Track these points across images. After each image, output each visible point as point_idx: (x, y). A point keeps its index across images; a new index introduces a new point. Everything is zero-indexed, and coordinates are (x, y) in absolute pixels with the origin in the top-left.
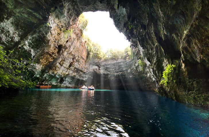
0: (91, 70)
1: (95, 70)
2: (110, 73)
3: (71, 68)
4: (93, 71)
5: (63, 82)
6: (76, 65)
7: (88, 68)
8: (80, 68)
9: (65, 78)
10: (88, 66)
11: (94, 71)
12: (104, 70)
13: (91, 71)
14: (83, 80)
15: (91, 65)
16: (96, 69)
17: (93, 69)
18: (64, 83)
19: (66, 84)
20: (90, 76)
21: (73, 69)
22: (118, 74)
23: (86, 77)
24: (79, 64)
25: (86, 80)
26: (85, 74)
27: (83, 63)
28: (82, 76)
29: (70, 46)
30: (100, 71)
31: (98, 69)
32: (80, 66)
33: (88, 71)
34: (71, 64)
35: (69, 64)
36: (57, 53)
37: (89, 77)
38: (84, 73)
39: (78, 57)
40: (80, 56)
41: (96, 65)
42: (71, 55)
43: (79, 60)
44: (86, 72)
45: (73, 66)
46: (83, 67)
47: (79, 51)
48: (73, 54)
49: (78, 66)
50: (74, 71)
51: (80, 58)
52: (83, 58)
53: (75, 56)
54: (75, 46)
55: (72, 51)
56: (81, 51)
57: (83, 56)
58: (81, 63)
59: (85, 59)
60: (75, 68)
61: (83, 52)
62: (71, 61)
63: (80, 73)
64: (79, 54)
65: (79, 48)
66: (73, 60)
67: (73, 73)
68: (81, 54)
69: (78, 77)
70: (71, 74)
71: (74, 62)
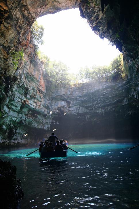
0: (55, 109)
1: (62, 109)
3: (23, 110)
4: (58, 111)
6: (31, 104)
7: (50, 107)
8: (37, 108)
9: (16, 130)
10: (49, 103)
11: (60, 110)
15: (54, 100)
17: (59, 108)
19: (17, 139)
20: (54, 121)
21: (27, 113)
22: (104, 110)
23: (47, 123)
24: (35, 103)
26: (46, 118)
27: (41, 100)
28: (41, 122)
29: (20, 75)
30: (70, 109)
31: (66, 106)
32: (37, 105)
34: (23, 104)
35: (21, 104)
36: (4, 89)
37: (52, 123)
38: (45, 116)
39: (33, 89)
40: (36, 89)
41: (63, 100)
42: (22, 89)
43: (35, 95)
44: (47, 115)
45: (26, 106)
46: (41, 105)
47: (35, 80)
48: (26, 86)
49: (33, 106)
50: (28, 116)
51: (37, 92)
52: (41, 91)
53: (28, 89)
54: (28, 73)
55: (24, 83)
56: (36, 80)
57: (40, 88)
58: (37, 100)
59: (43, 92)
60: (30, 109)
61: (40, 80)
62: (23, 98)
63: (38, 118)
64: (34, 85)
65: (33, 75)
66: (26, 97)
67: (28, 118)
68: (37, 85)
69: (34, 125)
70: (24, 120)
71: (28, 100)
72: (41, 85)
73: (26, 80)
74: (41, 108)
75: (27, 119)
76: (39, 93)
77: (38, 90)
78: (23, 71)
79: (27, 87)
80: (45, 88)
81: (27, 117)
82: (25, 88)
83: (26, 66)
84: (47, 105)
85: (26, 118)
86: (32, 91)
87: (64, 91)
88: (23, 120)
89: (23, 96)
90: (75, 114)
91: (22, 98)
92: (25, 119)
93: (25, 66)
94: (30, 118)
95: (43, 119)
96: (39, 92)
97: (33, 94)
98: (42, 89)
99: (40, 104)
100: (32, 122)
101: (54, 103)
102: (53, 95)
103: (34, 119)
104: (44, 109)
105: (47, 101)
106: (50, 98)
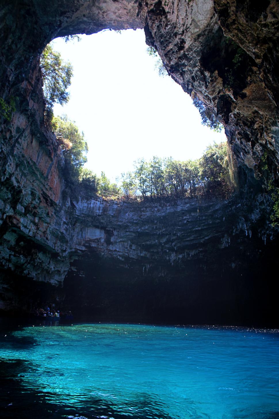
0: (80, 244)
1: (94, 245)
2: (148, 256)
3: (5, 237)
4: (84, 249)
7: (68, 237)
8: (38, 237)
10: (66, 230)
11: (89, 247)
12: (127, 245)
13: (78, 247)
15: (78, 224)
16: (98, 241)
17: (87, 242)
20: (74, 269)
21: (13, 243)
22: (181, 256)
23: (59, 271)
24: (35, 223)
26: (57, 262)
27: (48, 220)
28: (46, 267)
29: (4, 158)
30: (111, 248)
31: (102, 240)
32: (38, 229)
33: (68, 250)
34: (5, 223)
37: (70, 273)
38: (54, 256)
39: (33, 194)
41: (97, 227)
42: (7, 188)
43: (35, 208)
44: (61, 254)
45: (14, 228)
46: (48, 232)
47: (38, 173)
48: (15, 184)
49: (30, 231)
50: (15, 251)
51: (41, 202)
52: (51, 200)
53: (21, 191)
54: (23, 156)
55: (11, 175)
56: (42, 174)
57: (49, 193)
58: (40, 218)
59: (56, 204)
60: (22, 237)
61: (49, 177)
62: (6, 210)
63: (39, 259)
64: (35, 184)
65: (34, 163)
66: (14, 208)
67: (15, 256)
68: (41, 186)
69: (29, 274)
70: (7, 260)
71: (18, 217)
72: (51, 188)
73: (16, 170)
74: (47, 239)
75: (12, 257)
76: (45, 205)
77: (44, 198)
78: (12, 150)
79: (19, 187)
80: (60, 195)
81: (13, 253)
82: (13, 187)
83: (19, 140)
84: (62, 233)
85: (10, 255)
86: (29, 198)
87: (101, 209)
88: (3, 258)
89: (8, 207)
90: (121, 258)
91: (4, 209)
92: (7, 257)
93: (17, 139)
94: (21, 256)
95: (51, 262)
96: (47, 203)
97: (31, 203)
98: (53, 198)
99: (47, 229)
100: (23, 264)
101: (77, 230)
102: (78, 213)
103: (29, 259)
104: (55, 241)
105: (62, 224)
106: (70, 219)
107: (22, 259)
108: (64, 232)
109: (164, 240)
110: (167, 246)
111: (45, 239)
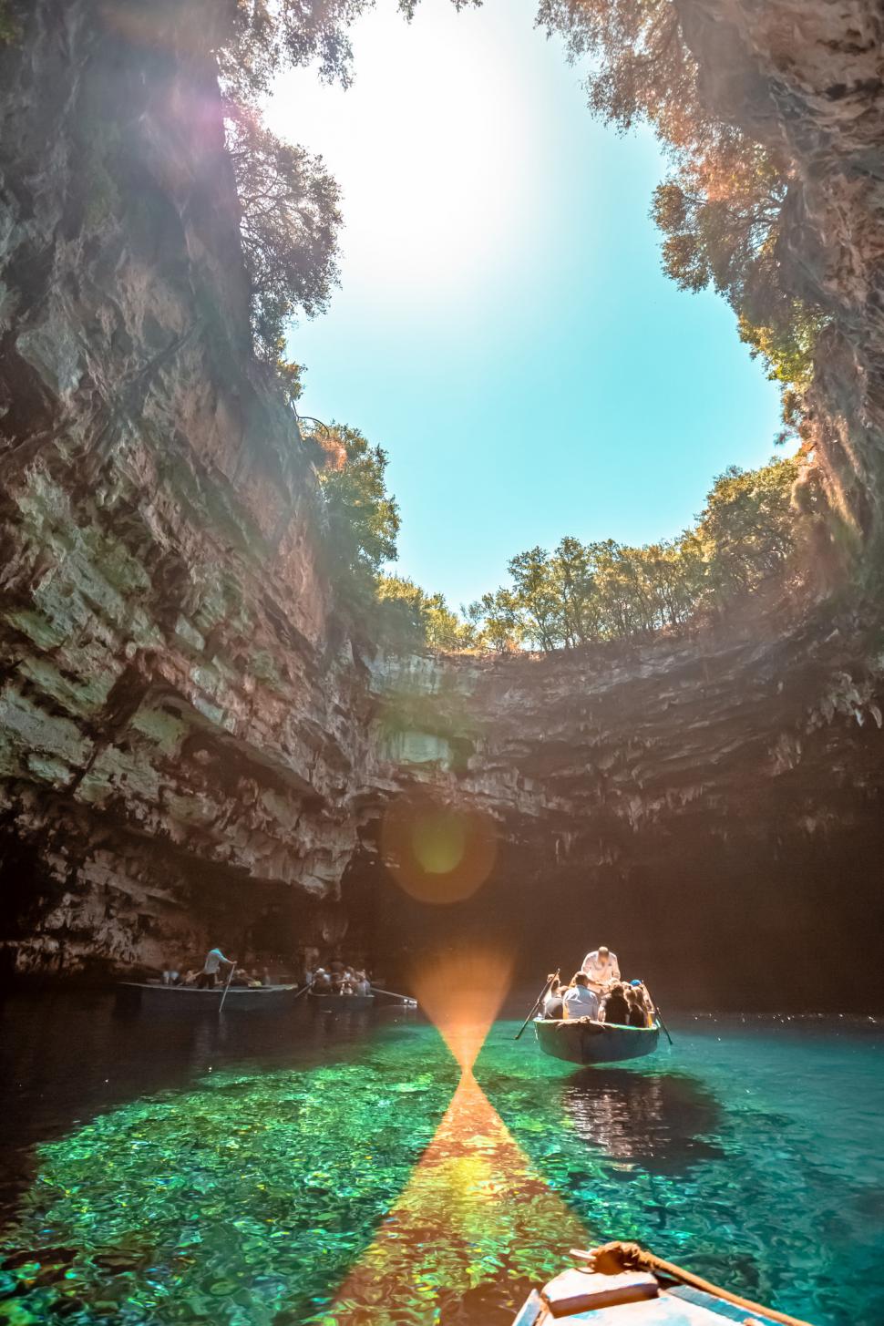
0: (382, 775)
1: (421, 778)
2: (567, 808)
3: (137, 725)
4: (395, 788)
5: (42, 914)
6: (211, 700)
7: (349, 753)
8: (255, 739)
9: (75, 863)
10: (345, 731)
11: (409, 784)
12: (511, 779)
13: (378, 784)
14: (295, 890)
15: (377, 722)
16: (432, 766)
17: (402, 769)
18: (58, 919)
19: (85, 935)
22: (656, 806)
23: (327, 852)
24: (241, 695)
25: (330, 884)
26: (321, 825)
27: (285, 691)
30: (468, 786)
31: (445, 766)
32: (252, 712)
33: (352, 792)
35: (117, 668)
40: (247, 595)
41: (430, 731)
44: (330, 800)
45: (171, 702)
46: (287, 728)
50: (180, 779)
52: (292, 629)
53: (182, 571)
58: (262, 681)
59: (309, 648)
61: (285, 574)
62: (134, 628)
66: (166, 628)
67: (178, 792)
68: (257, 573)
69: (233, 855)
70: (150, 804)
71: (179, 661)
74: (285, 748)
75: (168, 795)
76: (275, 641)
77: (270, 616)
80: (319, 622)
81: (173, 784)
84: (331, 738)
85: (162, 789)
87: (438, 679)
88: (137, 796)
89: (142, 618)
90: (496, 815)
91: (126, 623)
92: (151, 793)
94: (201, 795)
95: (303, 824)
96: (278, 635)
98: (298, 624)
99: (282, 720)
100: (211, 824)
101: (374, 737)
102: (374, 687)
103: (229, 806)
104: (310, 759)
105: (330, 710)
106: (353, 700)
107: (205, 807)
108: (338, 735)
109: (607, 764)
110: (617, 779)
111: (279, 747)
